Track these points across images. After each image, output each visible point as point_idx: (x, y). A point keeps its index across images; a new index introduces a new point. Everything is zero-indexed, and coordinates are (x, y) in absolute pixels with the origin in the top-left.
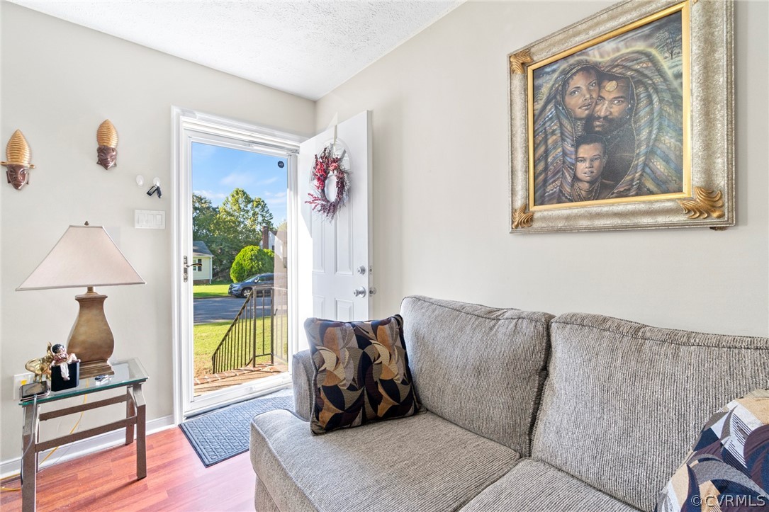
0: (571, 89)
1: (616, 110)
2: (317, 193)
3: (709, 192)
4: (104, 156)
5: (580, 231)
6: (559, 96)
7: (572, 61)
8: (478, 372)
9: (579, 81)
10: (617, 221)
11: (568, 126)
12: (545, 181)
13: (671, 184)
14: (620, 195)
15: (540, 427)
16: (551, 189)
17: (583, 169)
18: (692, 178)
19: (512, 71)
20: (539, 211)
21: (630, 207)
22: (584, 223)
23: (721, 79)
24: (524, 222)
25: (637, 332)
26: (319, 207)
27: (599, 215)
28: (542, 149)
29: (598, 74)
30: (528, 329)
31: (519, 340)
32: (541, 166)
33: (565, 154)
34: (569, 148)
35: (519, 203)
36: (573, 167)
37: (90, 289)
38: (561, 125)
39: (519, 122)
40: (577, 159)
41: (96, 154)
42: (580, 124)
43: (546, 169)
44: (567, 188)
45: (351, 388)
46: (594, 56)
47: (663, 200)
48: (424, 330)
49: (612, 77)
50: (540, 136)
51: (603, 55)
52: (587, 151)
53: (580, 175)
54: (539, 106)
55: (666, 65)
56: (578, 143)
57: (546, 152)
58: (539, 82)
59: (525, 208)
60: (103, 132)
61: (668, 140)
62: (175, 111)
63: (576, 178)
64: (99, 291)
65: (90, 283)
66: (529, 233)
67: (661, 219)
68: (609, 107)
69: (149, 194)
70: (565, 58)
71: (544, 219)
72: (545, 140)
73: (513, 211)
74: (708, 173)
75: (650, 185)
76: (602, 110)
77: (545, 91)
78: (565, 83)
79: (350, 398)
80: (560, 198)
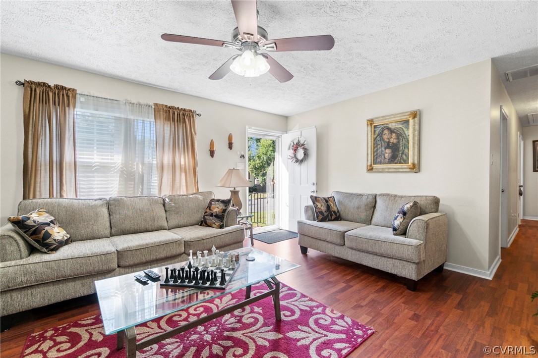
0: (384, 133)
1: (395, 141)
2: (293, 155)
3: (414, 164)
4: (230, 146)
5: (385, 172)
6: (381, 135)
7: (385, 126)
8: (358, 208)
9: (386, 132)
10: (395, 170)
11: (383, 143)
12: (377, 158)
13: (406, 162)
14: (396, 163)
15: (373, 218)
16: (378, 160)
17: (387, 155)
18: (410, 161)
19: (368, 125)
20: (375, 166)
21: (398, 167)
22: (387, 170)
23: (416, 138)
24: (370, 169)
25: (395, 196)
26: (294, 161)
27: (390, 168)
28: (376, 149)
29: (391, 131)
30: (371, 197)
31: (368, 200)
32: (376, 154)
33: (382, 151)
34: (383, 149)
35: (369, 164)
36: (384, 155)
37: (235, 189)
38: (381, 143)
39: (369, 140)
40: (385, 153)
41: (228, 144)
42: (386, 143)
43: (377, 154)
44: (383, 161)
45: (325, 212)
46: (390, 126)
47: (405, 166)
48: (341, 200)
49: (394, 133)
50: (375, 145)
51: (393, 126)
52: (388, 151)
53: (386, 157)
54: (375, 136)
55: (406, 132)
56: (385, 149)
57: (377, 150)
58: (375, 129)
59: (371, 165)
60: (230, 138)
61: (406, 151)
62: (247, 127)
63: (385, 158)
64: (237, 189)
65: (234, 187)
66: (372, 172)
67: (404, 170)
68: (393, 140)
70: (383, 124)
71: (376, 169)
72: (377, 146)
73: (367, 166)
74: (414, 160)
75: (402, 161)
76: (392, 141)
77: (377, 132)
78: (383, 131)
79: (326, 214)
80: (380, 163)
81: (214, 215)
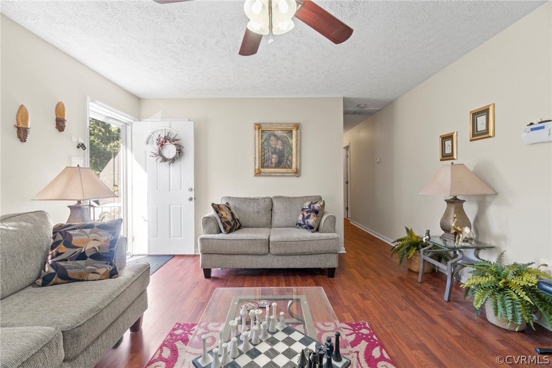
0: (271, 139)
1: (281, 148)
2: (157, 152)
3: (297, 169)
5: (272, 176)
6: (268, 140)
7: (271, 132)
8: (258, 213)
9: (272, 138)
10: (281, 174)
11: (270, 149)
12: (264, 162)
13: (290, 167)
14: (281, 168)
15: (273, 221)
16: (265, 164)
17: (273, 160)
18: (294, 166)
19: (255, 129)
20: (264, 170)
21: (284, 171)
22: (274, 174)
23: (299, 148)
24: (258, 174)
25: (289, 198)
26: (160, 160)
27: (277, 173)
28: (263, 153)
29: (277, 138)
30: (268, 201)
31: (266, 203)
32: (263, 158)
33: (269, 156)
34: (270, 154)
35: (257, 167)
36: (271, 160)
37: (79, 202)
38: (268, 148)
39: (257, 144)
40: (272, 158)
42: (273, 149)
43: (264, 159)
44: (270, 165)
46: (276, 133)
47: (289, 170)
49: (280, 140)
50: (263, 150)
51: (279, 133)
52: (274, 156)
53: (273, 162)
54: (263, 141)
55: (290, 141)
56: (272, 154)
57: (264, 154)
58: (263, 134)
59: (259, 169)
60: (60, 109)
61: (290, 157)
62: (89, 99)
63: (272, 163)
65: (79, 198)
66: (260, 176)
67: (289, 174)
68: (279, 147)
69: (78, 147)
70: (270, 130)
71: (264, 172)
72: (264, 151)
73: (255, 169)
74: (297, 165)
75: (287, 167)
76: (278, 147)
77: (264, 137)
78: (270, 137)
79: (232, 223)
80: (268, 167)
81: (88, 255)
